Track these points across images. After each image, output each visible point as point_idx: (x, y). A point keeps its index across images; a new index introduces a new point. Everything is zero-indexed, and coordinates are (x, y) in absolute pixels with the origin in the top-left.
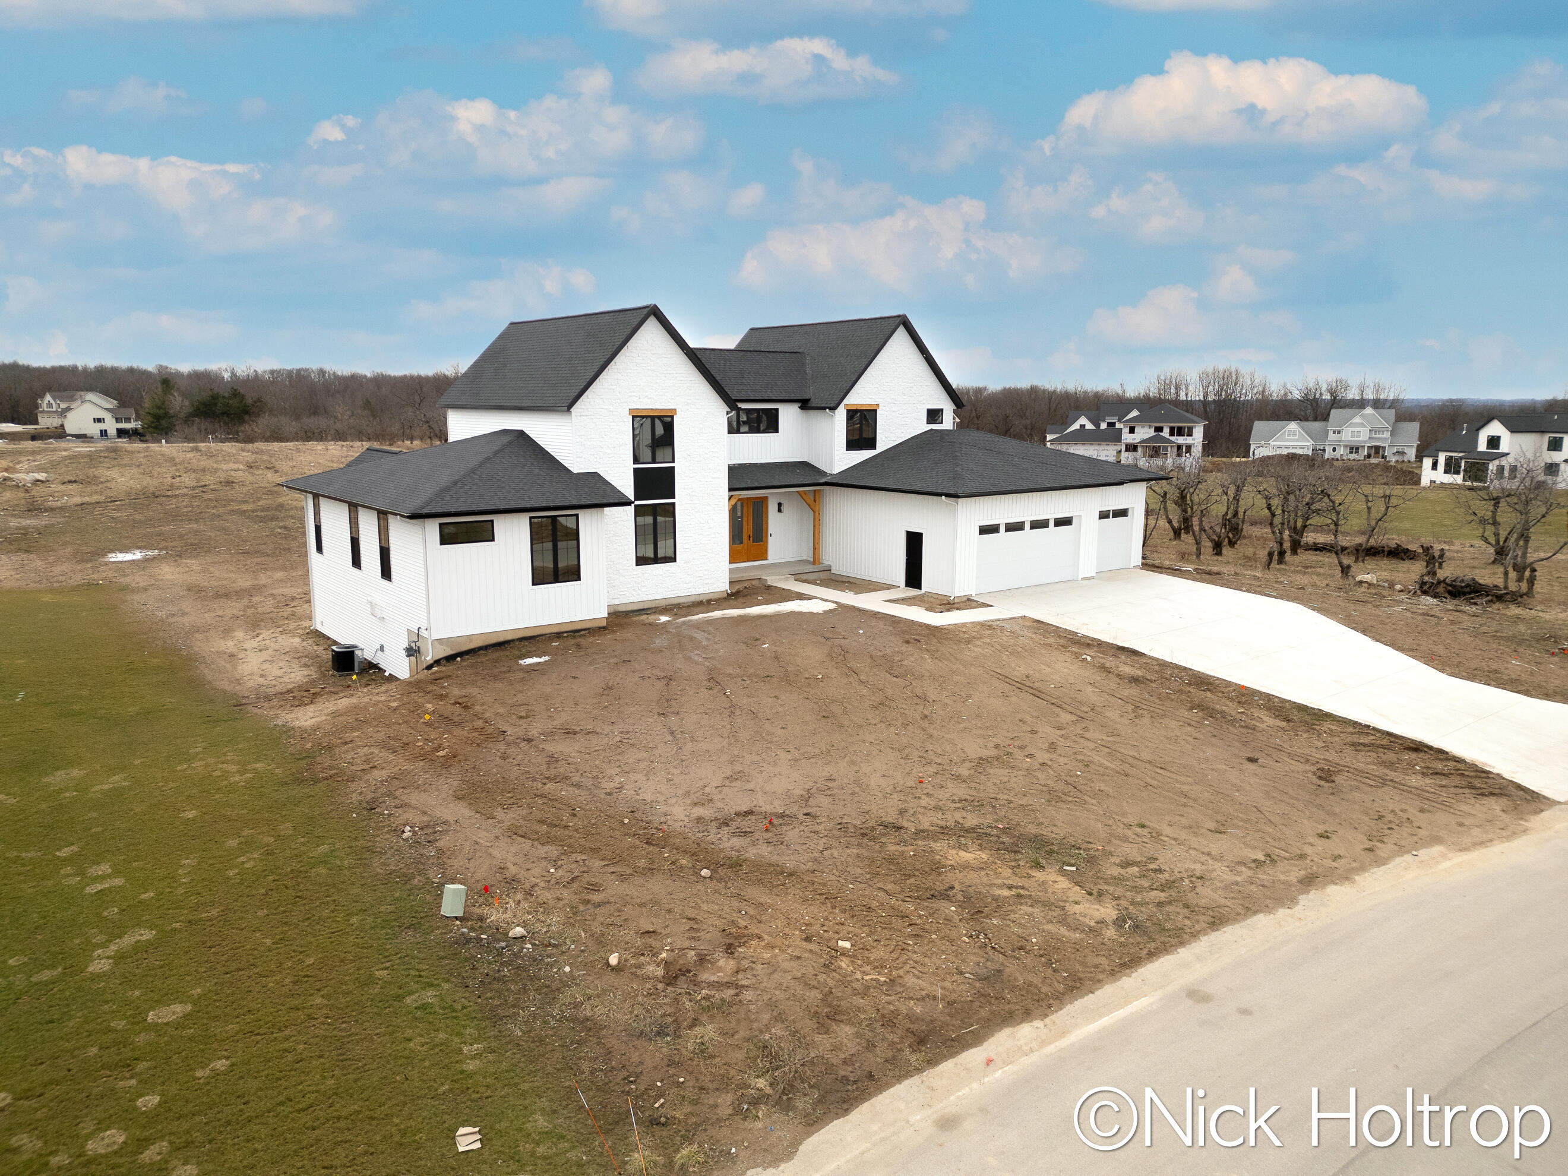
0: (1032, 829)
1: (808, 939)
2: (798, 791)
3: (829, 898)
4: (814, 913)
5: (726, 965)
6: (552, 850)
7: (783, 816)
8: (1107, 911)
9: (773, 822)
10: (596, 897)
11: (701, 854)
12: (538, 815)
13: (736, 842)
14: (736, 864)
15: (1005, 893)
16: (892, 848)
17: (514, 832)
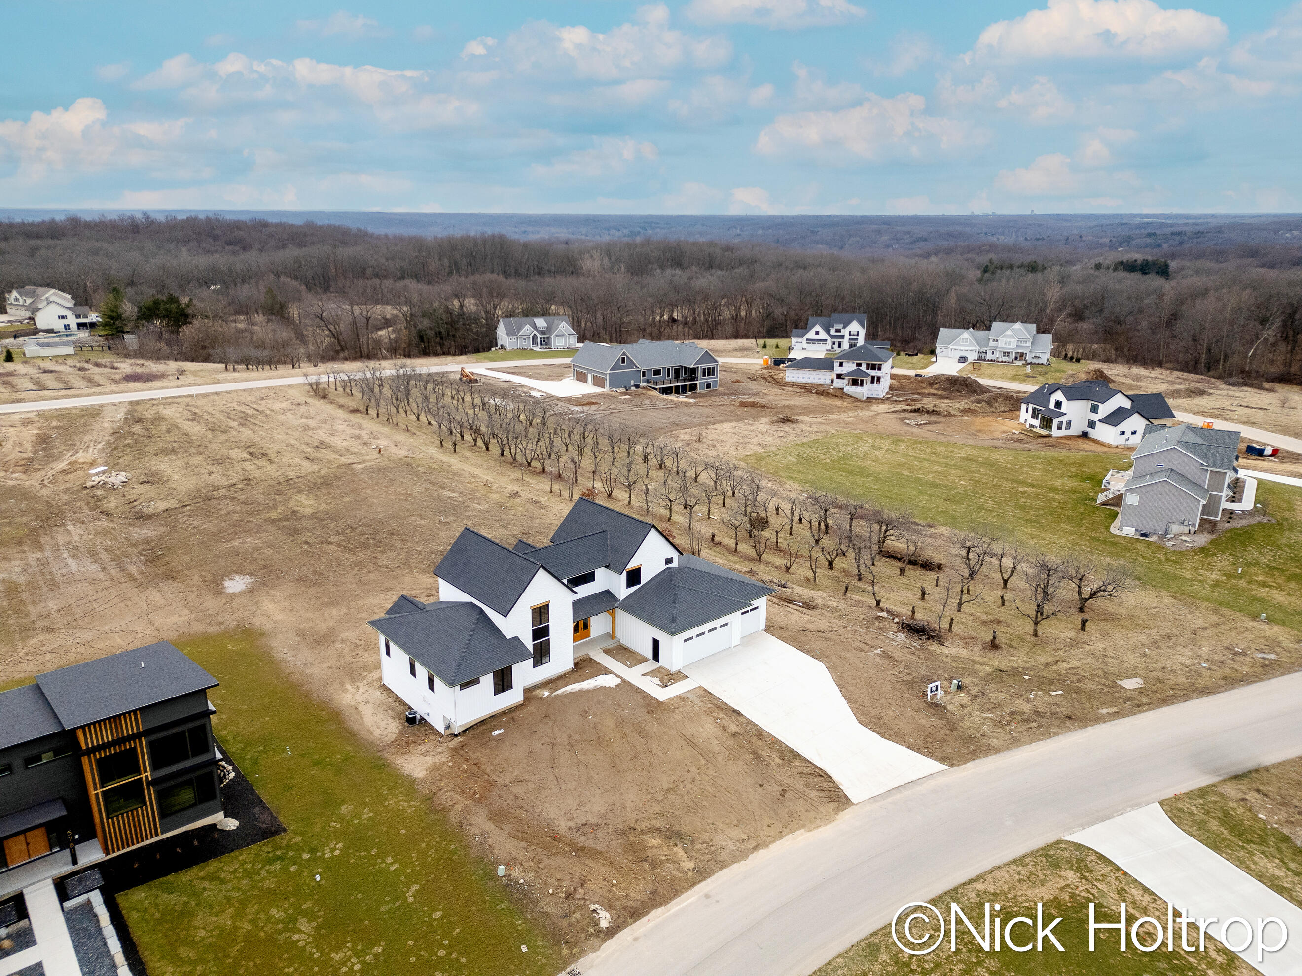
0: (677, 828)
1: (604, 880)
2: (603, 812)
3: (611, 864)
4: (606, 870)
5: (581, 891)
6: (524, 844)
7: (597, 825)
8: (691, 865)
9: (595, 827)
10: (542, 866)
11: (571, 844)
12: (517, 827)
13: (582, 839)
14: (583, 849)
15: (664, 858)
16: (632, 839)
17: (511, 836)
